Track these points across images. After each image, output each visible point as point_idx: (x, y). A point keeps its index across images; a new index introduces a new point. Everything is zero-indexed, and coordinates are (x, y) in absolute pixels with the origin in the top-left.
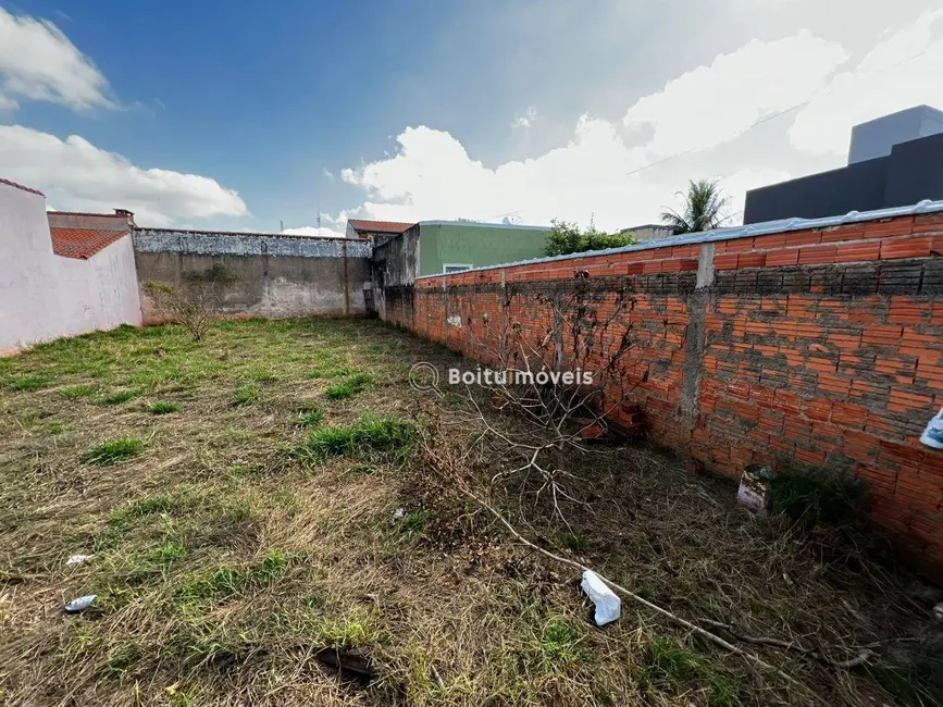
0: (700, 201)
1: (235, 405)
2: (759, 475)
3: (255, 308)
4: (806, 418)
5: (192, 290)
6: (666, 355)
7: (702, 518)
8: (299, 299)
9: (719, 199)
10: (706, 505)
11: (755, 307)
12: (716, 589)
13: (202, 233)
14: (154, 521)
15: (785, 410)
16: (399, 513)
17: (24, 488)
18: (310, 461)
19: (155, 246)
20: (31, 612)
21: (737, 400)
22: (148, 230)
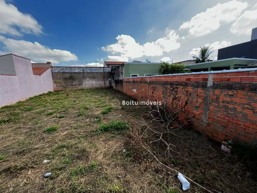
0: (204, 52)
1: (79, 116)
2: (228, 143)
3: (81, 86)
4: (243, 127)
5: (66, 82)
6: (198, 105)
7: (211, 156)
8: (92, 83)
9: (210, 52)
10: (212, 151)
11: (226, 93)
12: (218, 180)
13: (68, 67)
14: (63, 150)
15: (236, 124)
16: (124, 151)
17: (31, 140)
18: (100, 134)
19: (57, 71)
20: (36, 176)
21: (220, 119)
22: (55, 67)
